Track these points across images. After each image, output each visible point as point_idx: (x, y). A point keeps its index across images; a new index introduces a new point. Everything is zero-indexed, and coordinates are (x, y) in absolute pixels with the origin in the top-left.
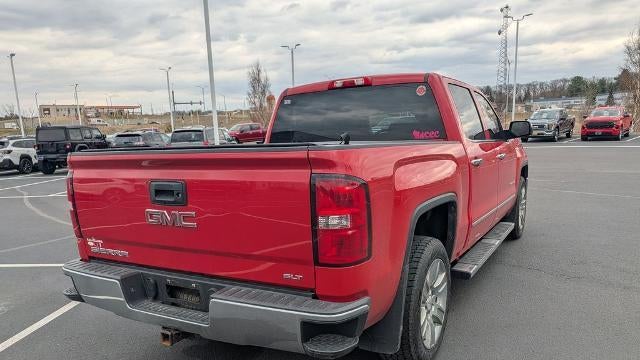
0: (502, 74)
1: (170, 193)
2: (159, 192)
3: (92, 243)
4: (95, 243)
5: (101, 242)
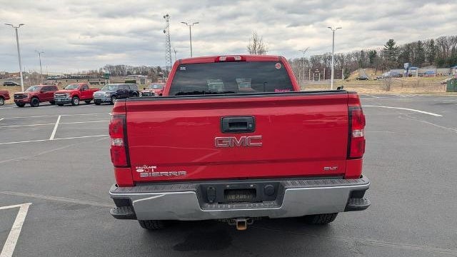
0: (169, 59)
1: (245, 124)
3: (140, 170)
4: (147, 170)
5: (155, 167)
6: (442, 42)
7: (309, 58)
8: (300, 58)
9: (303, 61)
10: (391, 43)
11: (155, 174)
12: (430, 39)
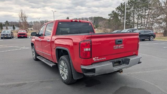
1: (121, 42)
2: (119, 42)
3: (94, 59)
4: (96, 58)
5: (98, 57)
6: (83, 19)
7: (39, 21)
8: (36, 21)
9: (37, 22)
10: (68, 18)
11: (98, 60)
12: (79, 18)
